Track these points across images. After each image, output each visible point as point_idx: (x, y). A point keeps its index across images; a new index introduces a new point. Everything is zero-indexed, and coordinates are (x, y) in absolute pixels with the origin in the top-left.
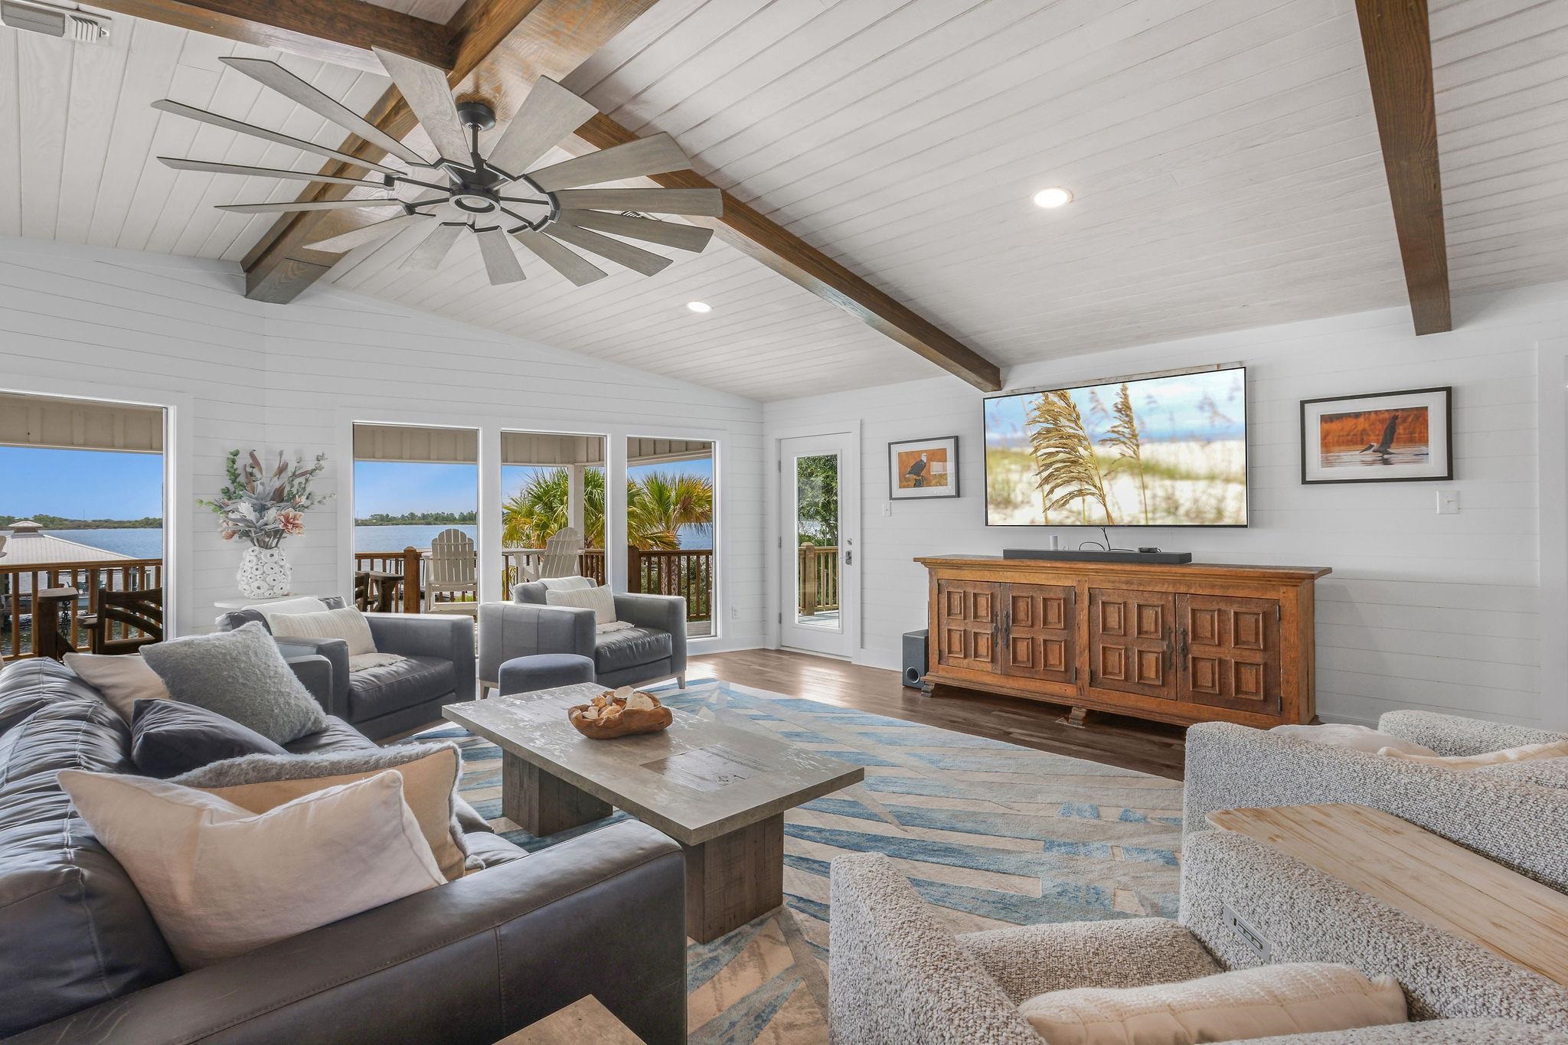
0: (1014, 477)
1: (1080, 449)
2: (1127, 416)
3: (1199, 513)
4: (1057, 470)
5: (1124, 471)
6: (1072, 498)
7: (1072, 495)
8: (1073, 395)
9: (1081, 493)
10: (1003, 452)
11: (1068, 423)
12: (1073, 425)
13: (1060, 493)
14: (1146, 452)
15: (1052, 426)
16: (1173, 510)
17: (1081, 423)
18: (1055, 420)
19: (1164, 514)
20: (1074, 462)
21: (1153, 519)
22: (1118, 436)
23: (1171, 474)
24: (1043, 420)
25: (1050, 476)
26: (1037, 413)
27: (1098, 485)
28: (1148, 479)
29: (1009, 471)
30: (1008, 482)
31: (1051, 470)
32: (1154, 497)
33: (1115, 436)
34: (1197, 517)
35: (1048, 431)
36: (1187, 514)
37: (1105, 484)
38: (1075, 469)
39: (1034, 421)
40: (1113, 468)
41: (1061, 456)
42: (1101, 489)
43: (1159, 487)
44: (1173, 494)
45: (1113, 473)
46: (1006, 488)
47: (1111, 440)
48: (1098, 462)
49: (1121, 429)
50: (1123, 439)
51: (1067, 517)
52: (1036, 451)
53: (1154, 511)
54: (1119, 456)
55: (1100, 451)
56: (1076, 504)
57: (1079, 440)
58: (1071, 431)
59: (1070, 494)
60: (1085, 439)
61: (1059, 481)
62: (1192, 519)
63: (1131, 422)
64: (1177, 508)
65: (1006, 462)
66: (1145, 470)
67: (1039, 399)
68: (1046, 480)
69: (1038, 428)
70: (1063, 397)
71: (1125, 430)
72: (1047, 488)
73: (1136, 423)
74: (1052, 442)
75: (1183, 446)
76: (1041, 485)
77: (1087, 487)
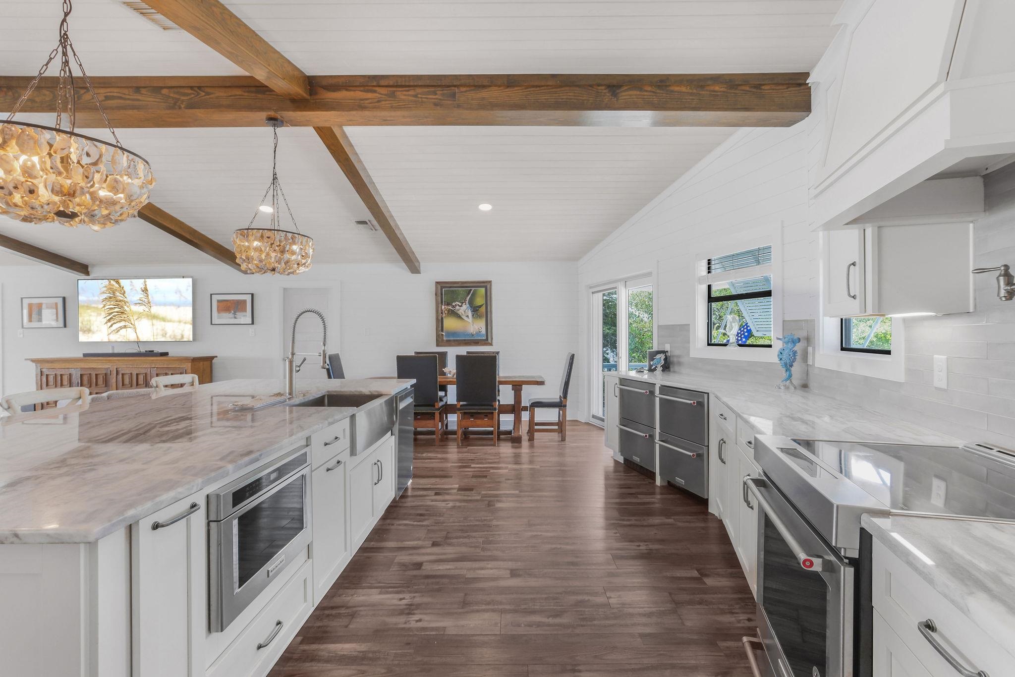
0: (93, 319)
1: (125, 307)
2: (146, 293)
3: (175, 336)
4: (115, 316)
5: (144, 318)
6: (121, 329)
7: (121, 328)
8: (122, 282)
9: (125, 327)
10: (87, 307)
11: (120, 295)
12: (122, 296)
13: (115, 326)
14: (155, 310)
15: (112, 295)
16: (164, 335)
17: (126, 295)
18: (114, 293)
19: (161, 337)
20: (122, 313)
21: (157, 339)
22: (142, 302)
23: (164, 320)
24: (108, 292)
25: (111, 318)
26: (105, 289)
27: (133, 323)
28: (155, 321)
29: (91, 315)
30: (90, 321)
31: (111, 316)
32: (157, 329)
33: (141, 302)
34: (174, 338)
35: (110, 298)
36: (170, 337)
37: (136, 323)
38: (124, 316)
39: (104, 293)
40: (140, 316)
41: (117, 310)
42: (134, 325)
43: (159, 325)
44: (165, 328)
45: (140, 319)
46: (89, 324)
47: (139, 304)
48: (133, 313)
49: (143, 299)
50: (144, 304)
51: (119, 338)
52: (104, 307)
53: (157, 335)
54: (143, 311)
55: (135, 308)
56: (123, 331)
57: (125, 303)
58: (121, 298)
59: (120, 327)
60: (128, 302)
61: (114, 321)
62: (172, 339)
63: (148, 296)
64: (166, 334)
65: (89, 311)
66: (154, 317)
67: (106, 282)
68: (109, 320)
69: (105, 296)
70: (118, 283)
71: (145, 300)
72: (109, 324)
73: (149, 297)
74: (112, 303)
75: (168, 308)
76: (106, 323)
77: (128, 324)
